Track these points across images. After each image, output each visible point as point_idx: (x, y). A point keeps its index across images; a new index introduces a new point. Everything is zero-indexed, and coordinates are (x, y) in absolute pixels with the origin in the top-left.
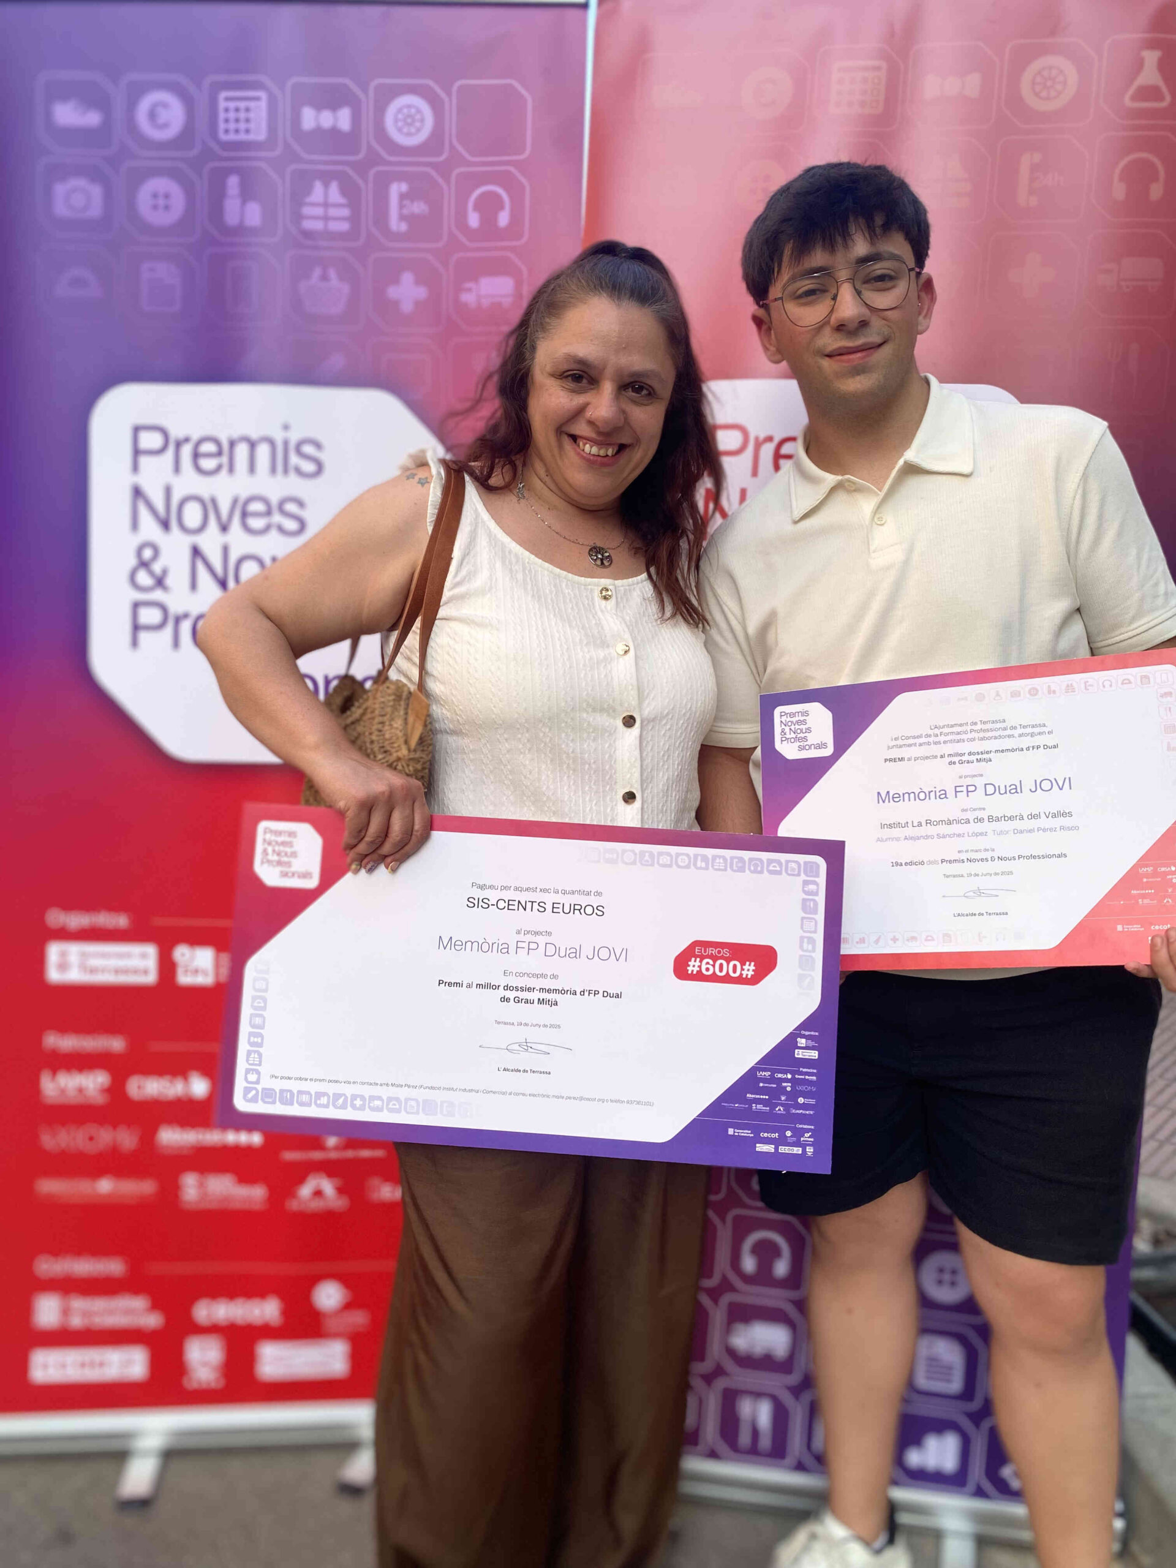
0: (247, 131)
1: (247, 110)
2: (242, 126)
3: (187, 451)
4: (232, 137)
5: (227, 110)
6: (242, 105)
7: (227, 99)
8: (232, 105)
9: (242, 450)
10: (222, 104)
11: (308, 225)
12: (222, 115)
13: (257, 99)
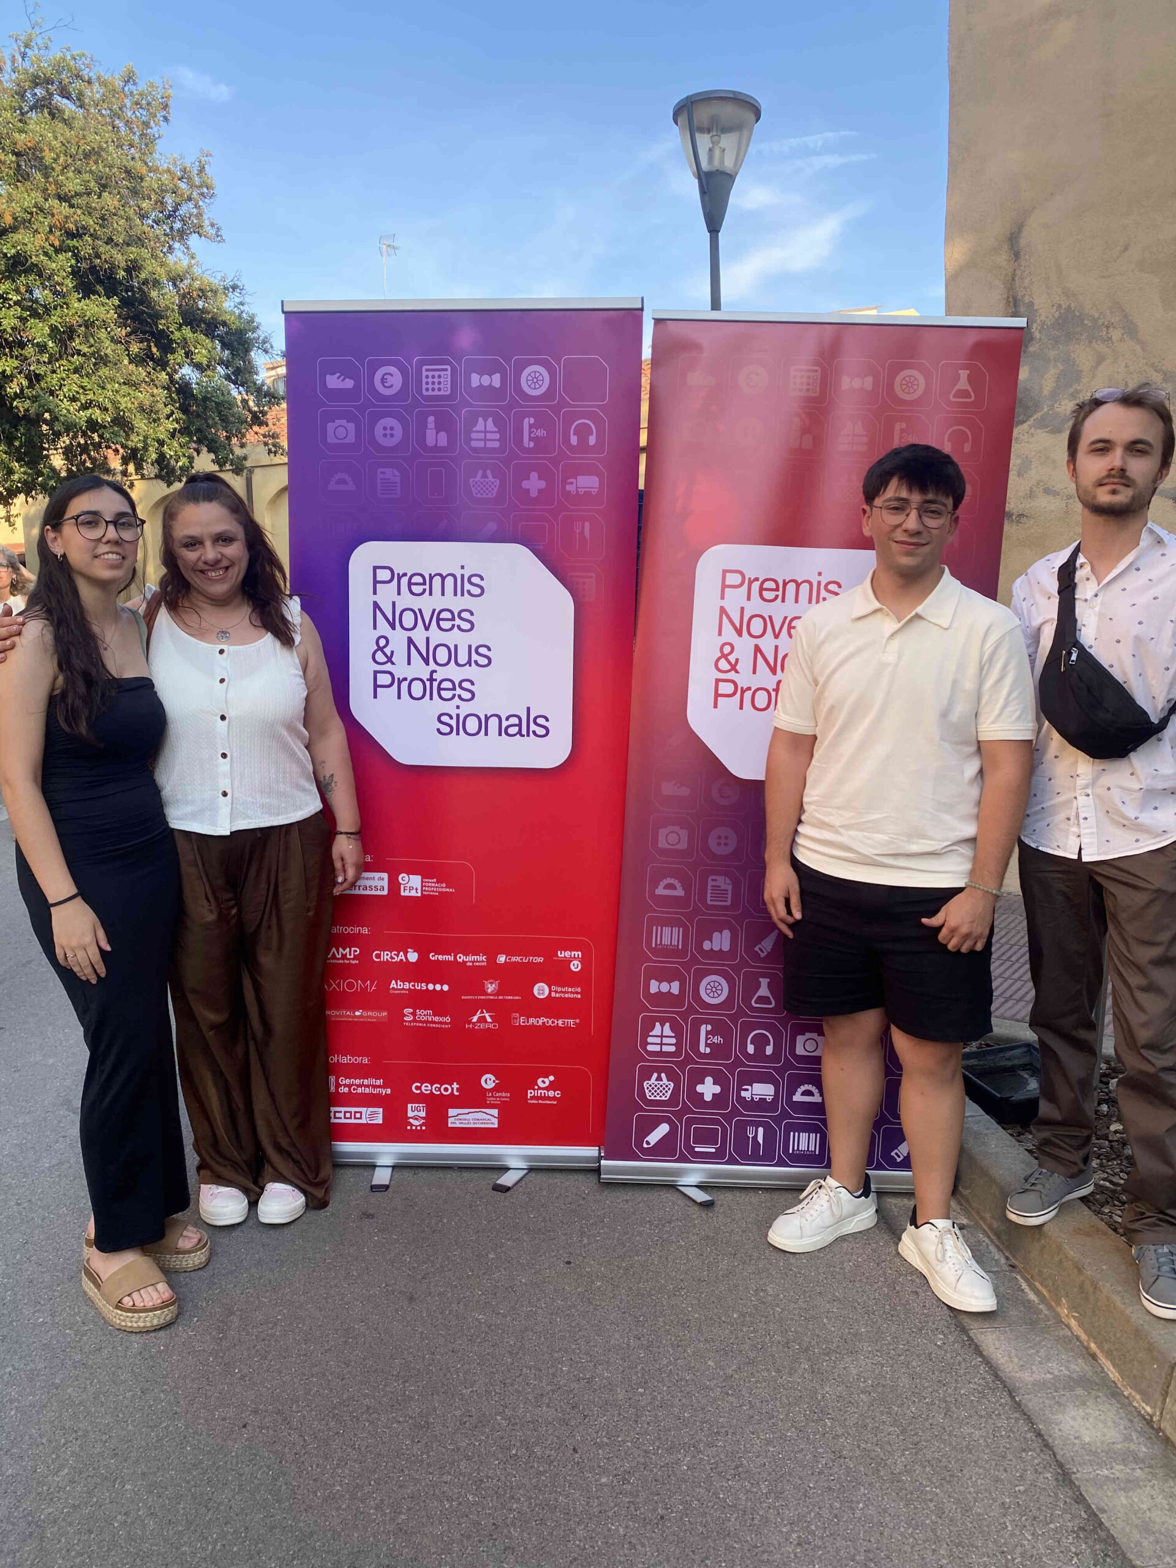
0: (439, 389)
1: (439, 377)
2: (436, 386)
3: (404, 581)
4: (430, 393)
5: (427, 377)
6: (436, 374)
7: (427, 370)
8: (430, 374)
9: (437, 581)
10: (424, 373)
11: (474, 444)
12: (424, 380)
13: (446, 370)
